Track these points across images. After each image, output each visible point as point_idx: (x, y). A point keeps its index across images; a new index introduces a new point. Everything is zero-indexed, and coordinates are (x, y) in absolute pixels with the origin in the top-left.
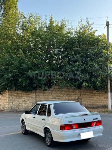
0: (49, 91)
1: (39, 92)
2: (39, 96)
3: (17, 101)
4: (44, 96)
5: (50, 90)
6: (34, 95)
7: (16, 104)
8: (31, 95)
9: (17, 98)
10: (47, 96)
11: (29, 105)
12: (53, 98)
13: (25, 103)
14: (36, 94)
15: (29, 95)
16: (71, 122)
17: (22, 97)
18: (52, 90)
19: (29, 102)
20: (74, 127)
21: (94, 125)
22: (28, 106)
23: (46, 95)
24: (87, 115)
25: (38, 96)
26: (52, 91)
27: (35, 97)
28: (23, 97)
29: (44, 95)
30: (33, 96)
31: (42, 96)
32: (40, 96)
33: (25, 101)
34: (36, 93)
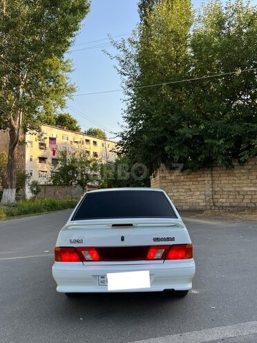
0: (243, 171)
1: (220, 172)
2: (219, 182)
3: (175, 191)
4: (231, 182)
5: (245, 167)
6: (208, 179)
7: (174, 196)
8: (202, 179)
9: (175, 184)
10: (237, 182)
11: (199, 199)
12: (251, 185)
13: (191, 195)
14: (212, 177)
15: (199, 179)
16: (78, 241)
17: (184, 183)
18: (250, 167)
19: (198, 193)
20: (88, 257)
21: (159, 255)
22: (198, 201)
23: (235, 178)
24: (131, 225)
25: (216, 182)
26: (249, 170)
27: (210, 182)
28: (187, 183)
29: (231, 178)
30: (206, 182)
31: (226, 181)
32: (223, 182)
33: (191, 191)
34: (212, 174)
